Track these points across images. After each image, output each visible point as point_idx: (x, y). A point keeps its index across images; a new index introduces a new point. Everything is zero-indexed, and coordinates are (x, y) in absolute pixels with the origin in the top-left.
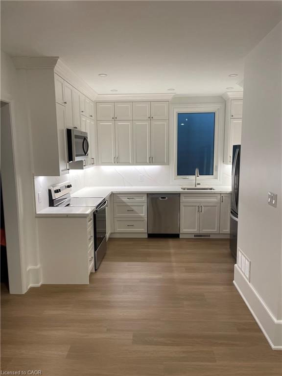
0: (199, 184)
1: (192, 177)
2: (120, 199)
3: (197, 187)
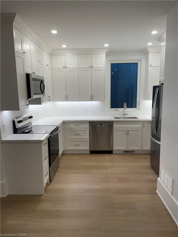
0: (126, 114)
1: (121, 110)
2: (70, 125)
3: (125, 117)
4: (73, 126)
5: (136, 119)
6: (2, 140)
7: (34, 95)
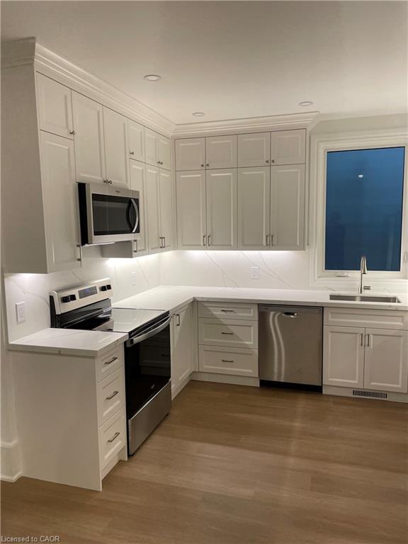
0: (368, 288)
1: (355, 274)
2: (209, 311)
3: (363, 295)
4: (217, 312)
5: (396, 304)
6: (10, 343)
7: (95, 235)
